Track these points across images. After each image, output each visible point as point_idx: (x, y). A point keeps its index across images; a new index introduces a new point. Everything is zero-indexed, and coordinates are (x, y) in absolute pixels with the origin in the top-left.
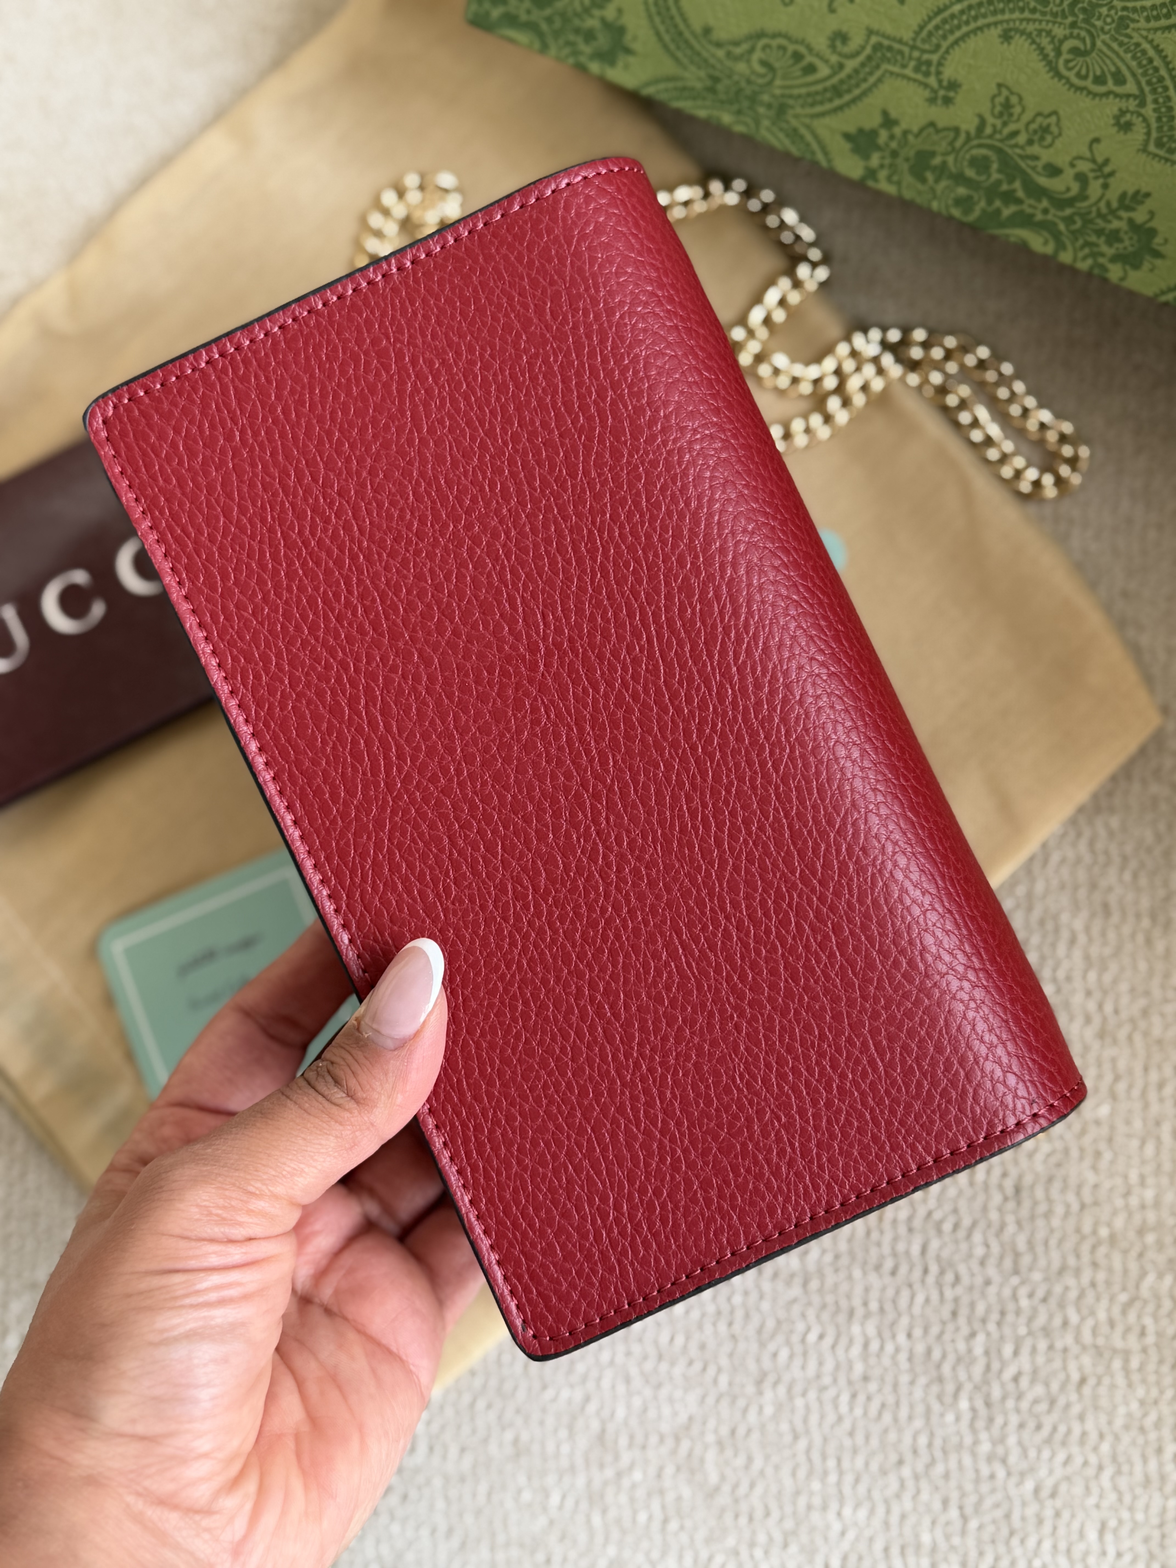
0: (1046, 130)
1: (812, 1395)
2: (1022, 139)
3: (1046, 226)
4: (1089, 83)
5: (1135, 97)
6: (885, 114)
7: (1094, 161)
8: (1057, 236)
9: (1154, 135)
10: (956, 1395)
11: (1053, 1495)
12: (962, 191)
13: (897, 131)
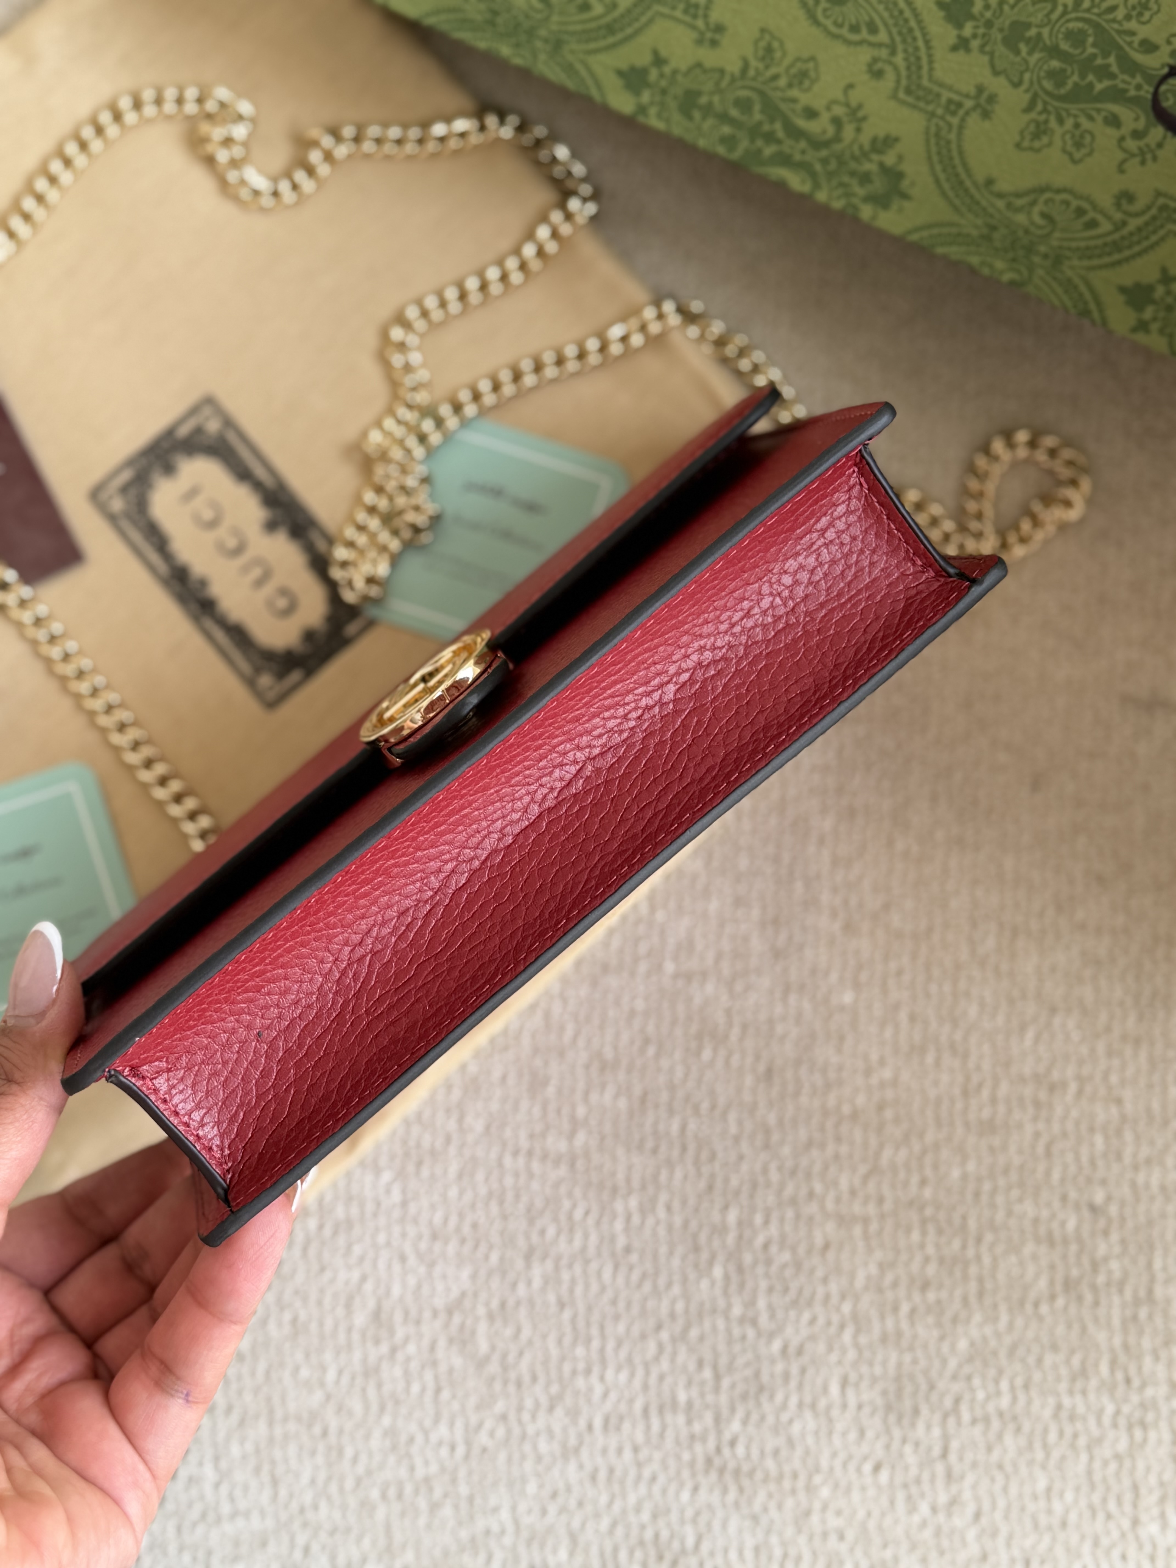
0: (804, 74)
1: (578, 1269)
2: (782, 82)
3: (804, 167)
4: (845, 31)
5: (887, 46)
6: (656, 53)
7: (847, 105)
8: (813, 175)
9: (904, 82)
10: (711, 1262)
11: (800, 1352)
12: (726, 130)
13: (667, 70)
